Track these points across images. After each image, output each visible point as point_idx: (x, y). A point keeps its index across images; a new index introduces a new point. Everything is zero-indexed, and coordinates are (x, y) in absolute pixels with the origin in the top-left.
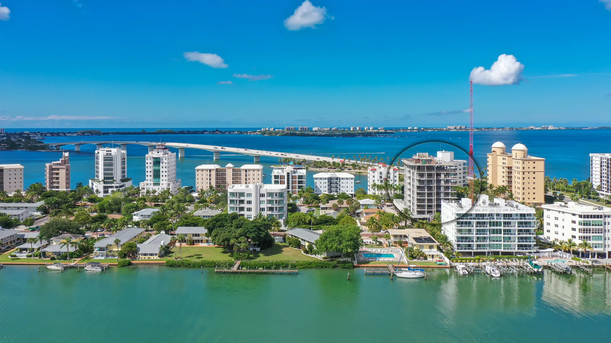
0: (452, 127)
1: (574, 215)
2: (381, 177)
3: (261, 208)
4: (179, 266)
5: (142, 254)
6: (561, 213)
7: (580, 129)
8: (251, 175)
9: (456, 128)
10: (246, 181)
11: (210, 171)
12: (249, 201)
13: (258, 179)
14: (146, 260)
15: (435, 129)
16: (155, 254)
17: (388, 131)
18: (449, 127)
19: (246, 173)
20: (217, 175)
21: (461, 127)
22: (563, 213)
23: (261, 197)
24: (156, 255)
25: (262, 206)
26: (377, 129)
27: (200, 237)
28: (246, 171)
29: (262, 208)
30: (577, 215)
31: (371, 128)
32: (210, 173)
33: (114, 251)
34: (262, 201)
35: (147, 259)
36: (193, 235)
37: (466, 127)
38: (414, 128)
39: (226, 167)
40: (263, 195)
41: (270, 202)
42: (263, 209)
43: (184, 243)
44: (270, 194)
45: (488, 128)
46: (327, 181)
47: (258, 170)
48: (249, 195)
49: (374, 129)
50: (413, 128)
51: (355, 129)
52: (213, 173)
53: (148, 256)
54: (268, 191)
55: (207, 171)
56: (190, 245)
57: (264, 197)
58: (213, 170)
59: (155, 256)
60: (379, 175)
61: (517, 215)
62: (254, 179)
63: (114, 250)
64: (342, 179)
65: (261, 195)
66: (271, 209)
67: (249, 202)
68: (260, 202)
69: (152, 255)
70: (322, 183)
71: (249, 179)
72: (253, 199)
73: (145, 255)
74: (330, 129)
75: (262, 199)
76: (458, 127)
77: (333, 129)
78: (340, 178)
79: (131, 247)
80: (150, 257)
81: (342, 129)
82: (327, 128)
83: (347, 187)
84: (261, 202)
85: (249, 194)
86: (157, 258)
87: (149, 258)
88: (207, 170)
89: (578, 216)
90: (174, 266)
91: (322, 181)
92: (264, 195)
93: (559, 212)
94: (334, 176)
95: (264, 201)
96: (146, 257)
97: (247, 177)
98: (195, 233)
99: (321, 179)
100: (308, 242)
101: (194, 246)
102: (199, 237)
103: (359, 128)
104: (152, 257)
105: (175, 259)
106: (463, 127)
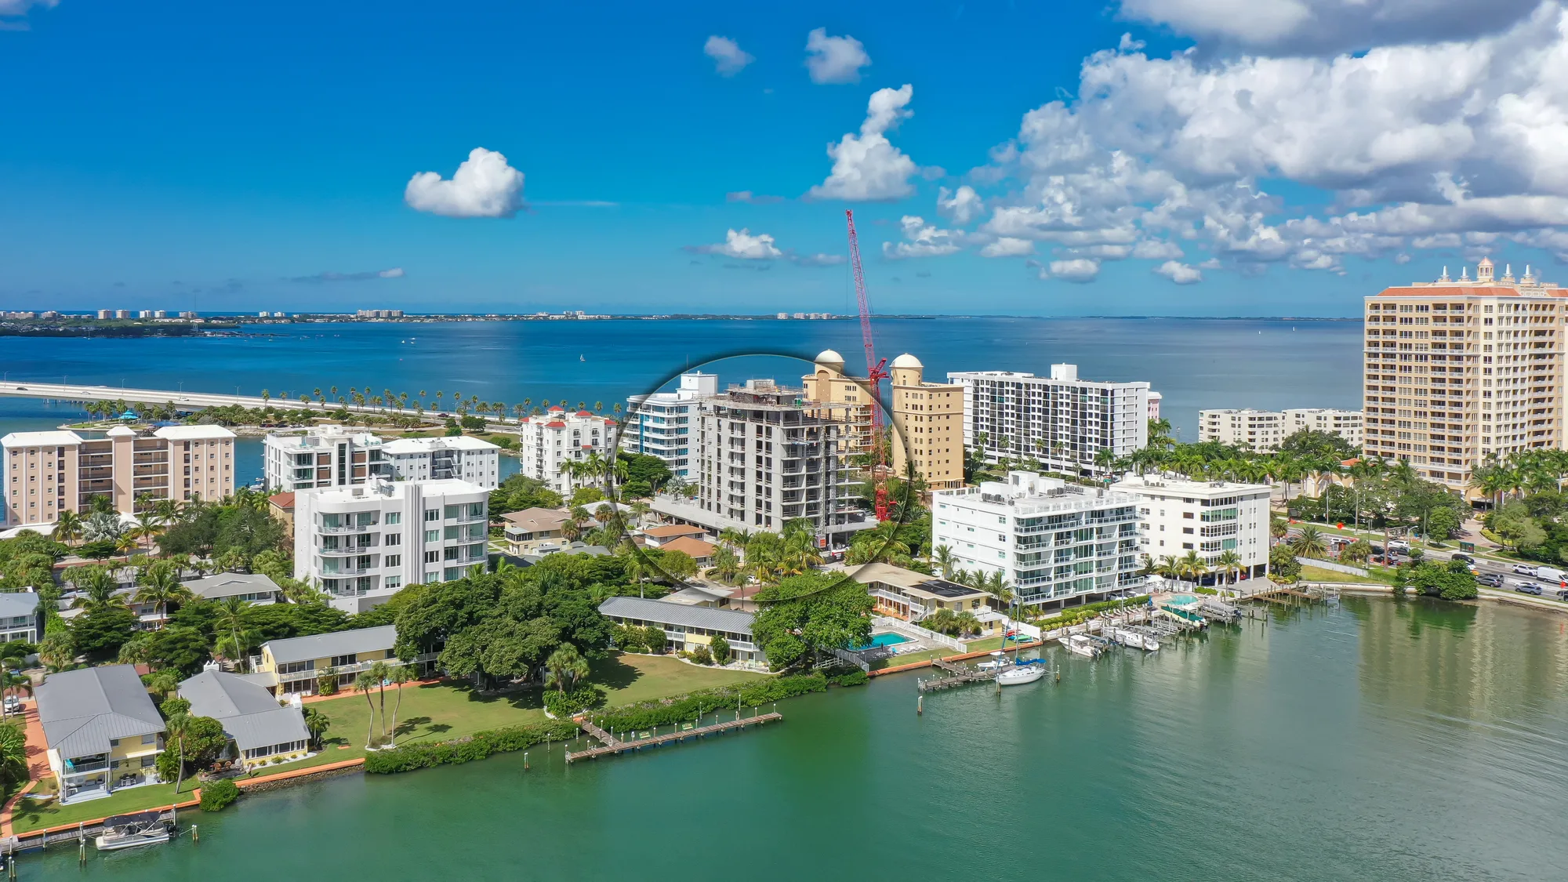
0: (368, 313)
1: (1189, 500)
2: (576, 444)
3: (426, 554)
4: (419, 768)
5: (250, 753)
6: (1158, 500)
7: (637, 319)
8: (204, 457)
9: (377, 315)
10: (187, 477)
11: (61, 450)
12: (393, 536)
13: (227, 467)
14: (271, 771)
15: (331, 318)
16: (295, 744)
17: (214, 322)
18: (361, 312)
19: (187, 452)
20: (82, 463)
21: (390, 313)
22: (1163, 498)
23: (428, 522)
24: (301, 744)
25: (431, 546)
26: (175, 315)
27: (359, 664)
28: (186, 444)
29: (432, 553)
30: (1197, 500)
31: (157, 314)
32: (61, 459)
33: (127, 762)
34: (432, 532)
35: (270, 764)
36: (335, 661)
37: (402, 313)
38: (276, 315)
39: (110, 437)
40: (431, 515)
41: (450, 532)
42: (431, 557)
43: (304, 689)
44: (451, 510)
45: (453, 316)
46: (428, 461)
47: (227, 441)
48: (393, 517)
49: (166, 315)
50: (272, 314)
51: (110, 315)
52: (72, 459)
53: (273, 753)
54: (448, 503)
55: (50, 453)
56: (330, 695)
57: (437, 518)
58: (72, 447)
59: (298, 748)
60: (573, 438)
61: (1111, 511)
62: (212, 468)
63: (130, 756)
64: (468, 453)
65: (427, 514)
66: (451, 553)
67: (393, 539)
68: (426, 533)
69: (285, 747)
70: (416, 468)
71: (197, 469)
72: (405, 528)
73: (262, 751)
74: (36, 315)
75: (431, 525)
76: (384, 313)
77: (44, 315)
78: (459, 452)
79: (208, 734)
80: (280, 755)
81: (72, 316)
82: (26, 312)
83: (481, 474)
84: (427, 535)
85: (393, 514)
86: (305, 755)
87: (279, 761)
88: (48, 449)
89: (1200, 503)
90: (405, 771)
91: (416, 462)
92: (437, 514)
93: (1153, 497)
94: (441, 447)
95: (437, 531)
96: (269, 759)
97: (190, 464)
98: (338, 653)
99: (412, 456)
100: (711, 633)
101: (343, 695)
102: (353, 666)
103: (124, 313)
104: (287, 755)
105: (373, 745)
106: (395, 313)
